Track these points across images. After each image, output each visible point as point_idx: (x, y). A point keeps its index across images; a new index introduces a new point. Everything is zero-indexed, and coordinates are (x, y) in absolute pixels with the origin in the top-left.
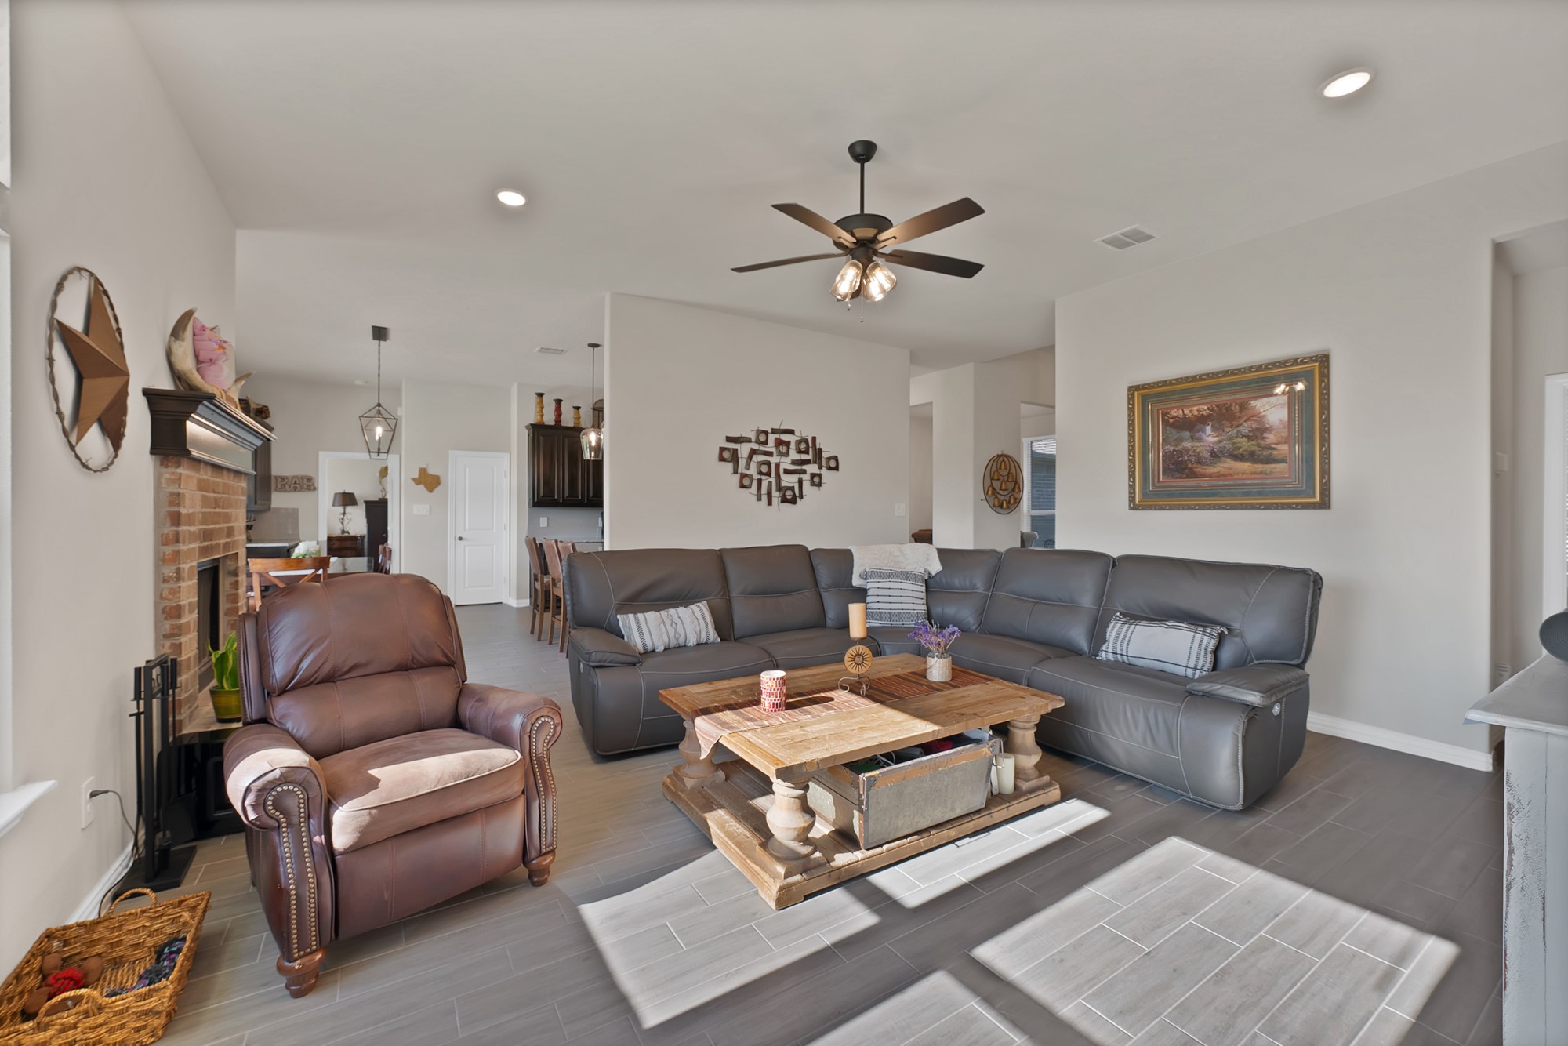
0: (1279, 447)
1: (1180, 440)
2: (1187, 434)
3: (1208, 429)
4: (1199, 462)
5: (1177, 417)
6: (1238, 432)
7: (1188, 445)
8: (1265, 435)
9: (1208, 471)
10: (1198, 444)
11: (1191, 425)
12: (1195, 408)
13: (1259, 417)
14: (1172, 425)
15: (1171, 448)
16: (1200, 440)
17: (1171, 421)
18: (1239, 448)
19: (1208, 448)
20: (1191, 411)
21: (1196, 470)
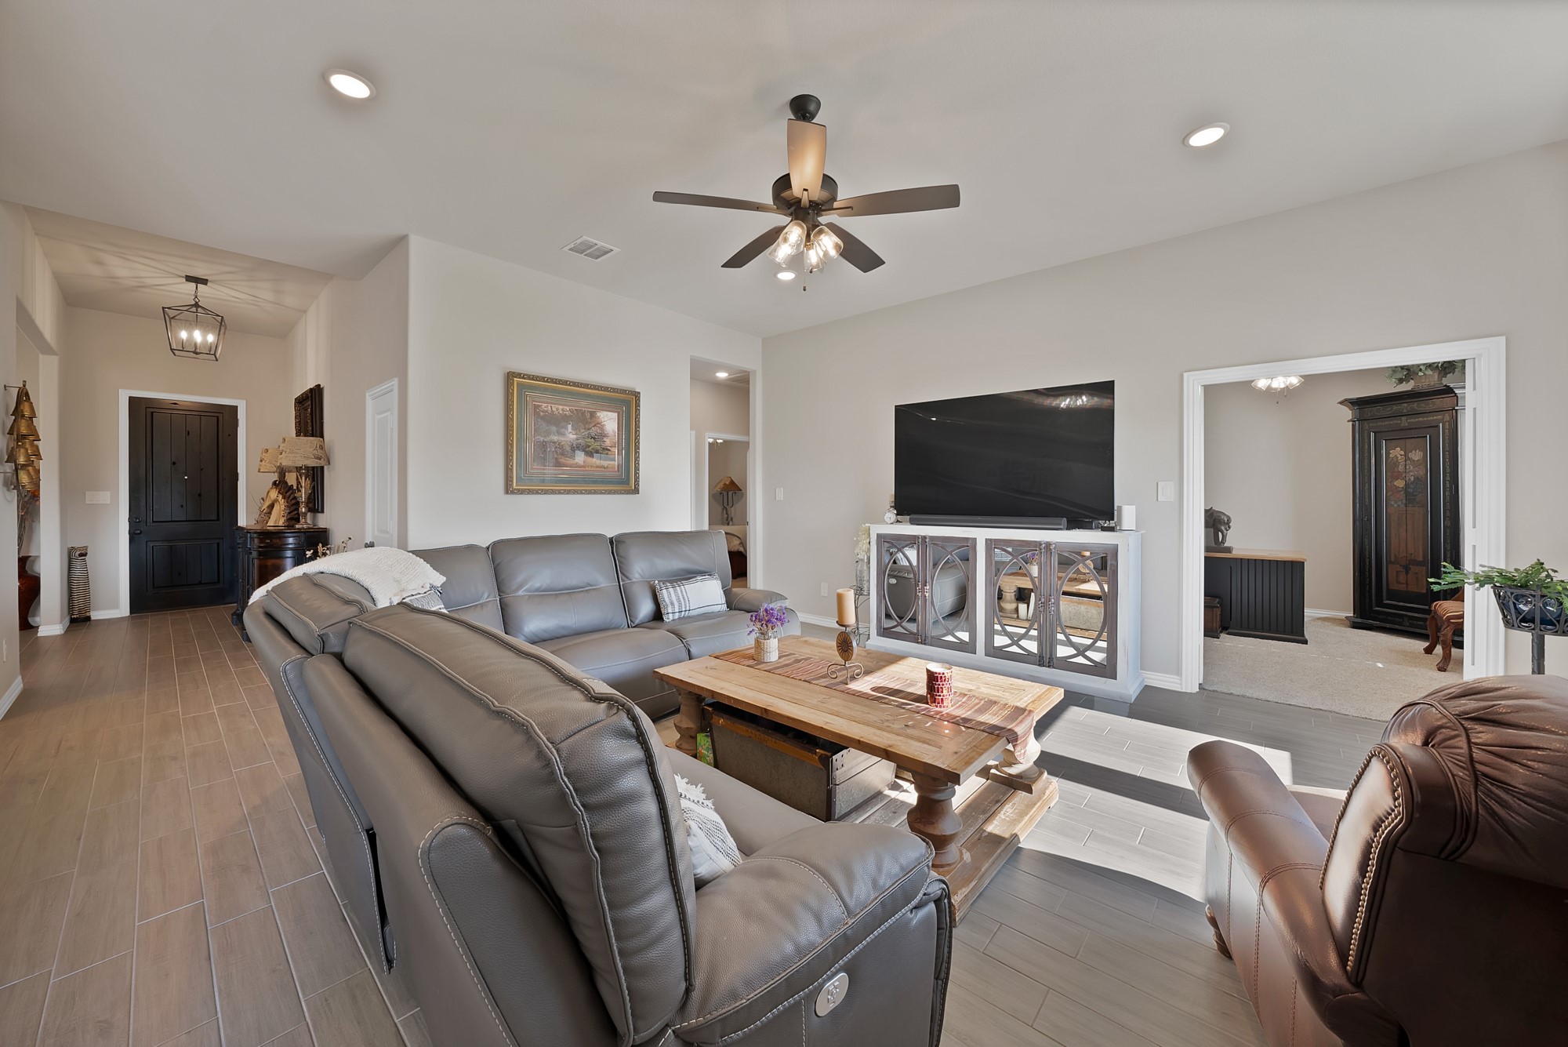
0: (612, 449)
1: (548, 433)
2: (554, 428)
3: (570, 426)
4: (562, 454)
5: (547, 412)
6: (589, 434)
7: (555, 438)
8: (605, 439)
9: (569, 462)
10: (562, 439)
11: (558, 421)
12: (560, 407)
13: (599, 424)
14: (543, 418)
15: (542, 439)
16: (563, 435)
17: (542, 414)
18: (589, 447)
19: (569, 444)
20: (557, 409)
21: (560, 460)
